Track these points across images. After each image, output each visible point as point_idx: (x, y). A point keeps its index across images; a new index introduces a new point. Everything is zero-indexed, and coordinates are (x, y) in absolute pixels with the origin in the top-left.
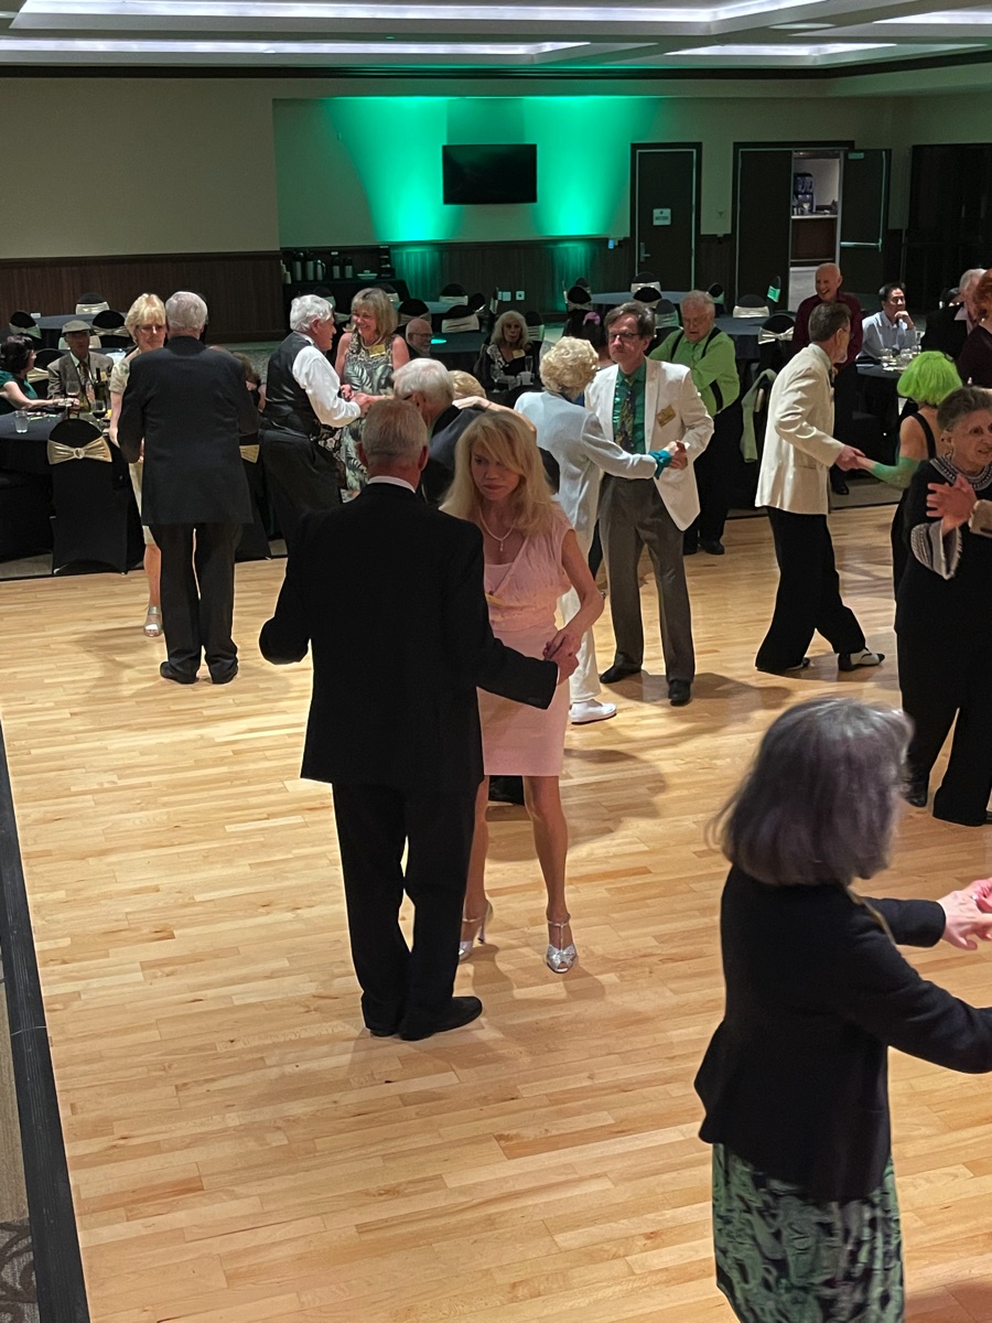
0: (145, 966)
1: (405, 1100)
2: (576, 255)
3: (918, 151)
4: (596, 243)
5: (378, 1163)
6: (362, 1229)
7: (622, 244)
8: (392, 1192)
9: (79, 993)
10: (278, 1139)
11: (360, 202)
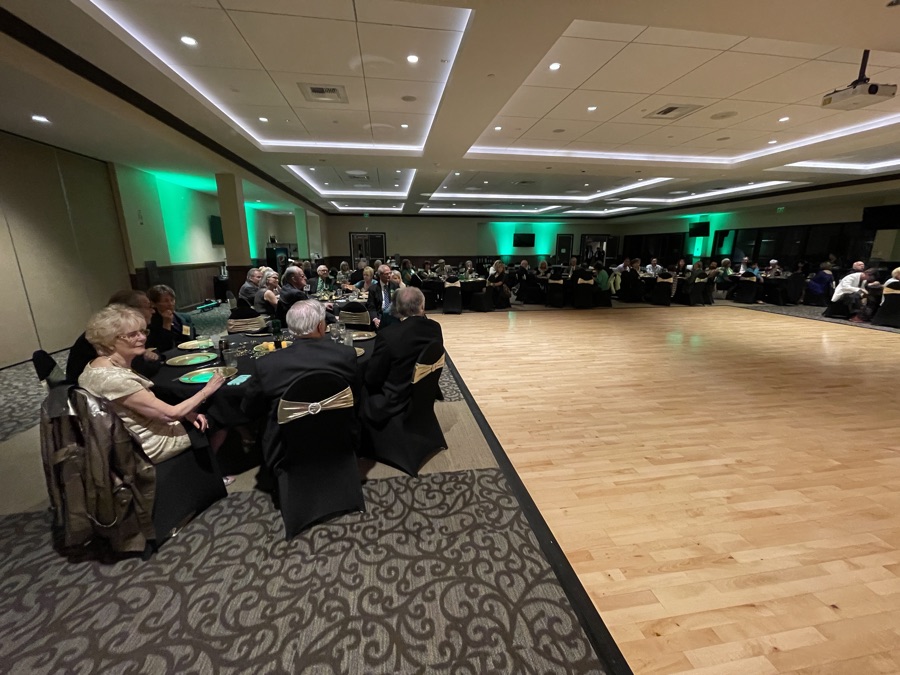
0: (503, 398)
1: (608, 443)
2: (543, 260)
3: (626, 237)
4: (547, 256)
5: (609, 462)
6: (616, 484)
7: (554, 257)
8: (620, 472)
9: (486, 404)
10: (570, 451)
11: (494, 245)
